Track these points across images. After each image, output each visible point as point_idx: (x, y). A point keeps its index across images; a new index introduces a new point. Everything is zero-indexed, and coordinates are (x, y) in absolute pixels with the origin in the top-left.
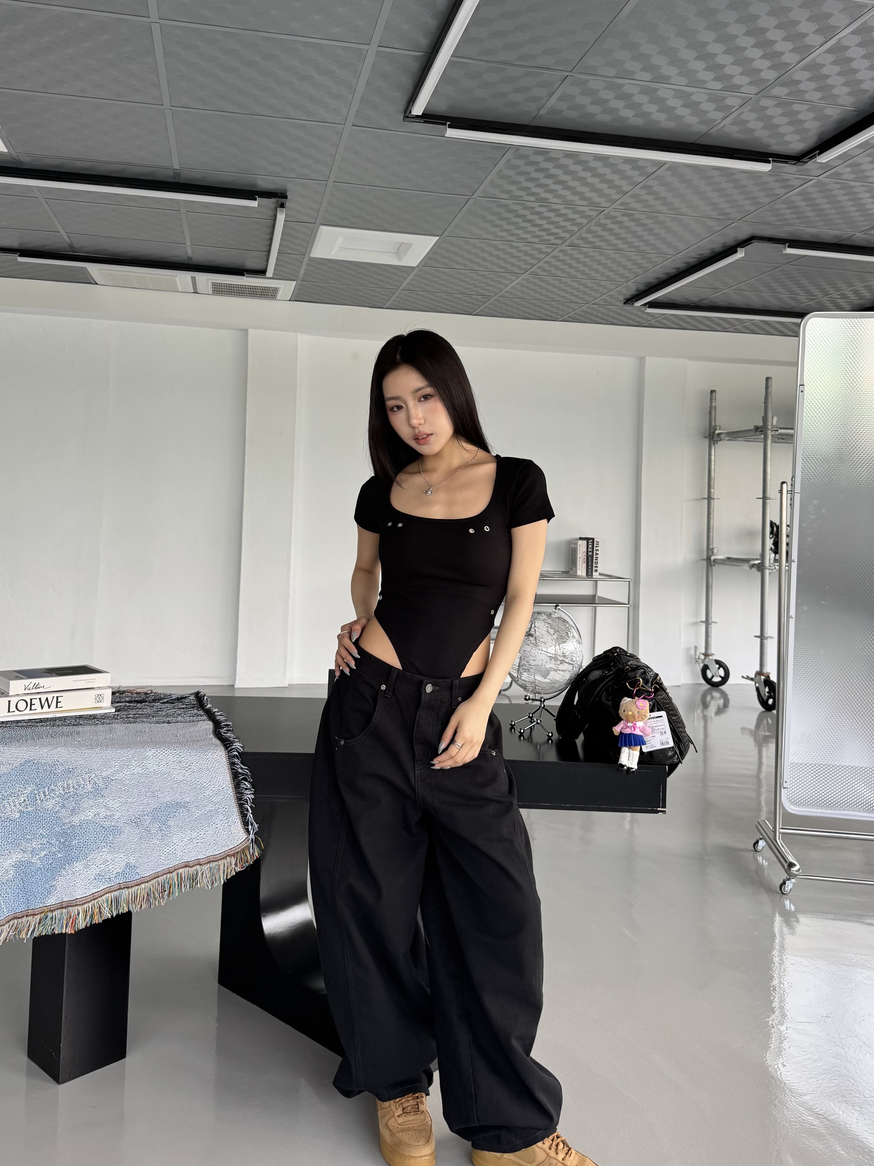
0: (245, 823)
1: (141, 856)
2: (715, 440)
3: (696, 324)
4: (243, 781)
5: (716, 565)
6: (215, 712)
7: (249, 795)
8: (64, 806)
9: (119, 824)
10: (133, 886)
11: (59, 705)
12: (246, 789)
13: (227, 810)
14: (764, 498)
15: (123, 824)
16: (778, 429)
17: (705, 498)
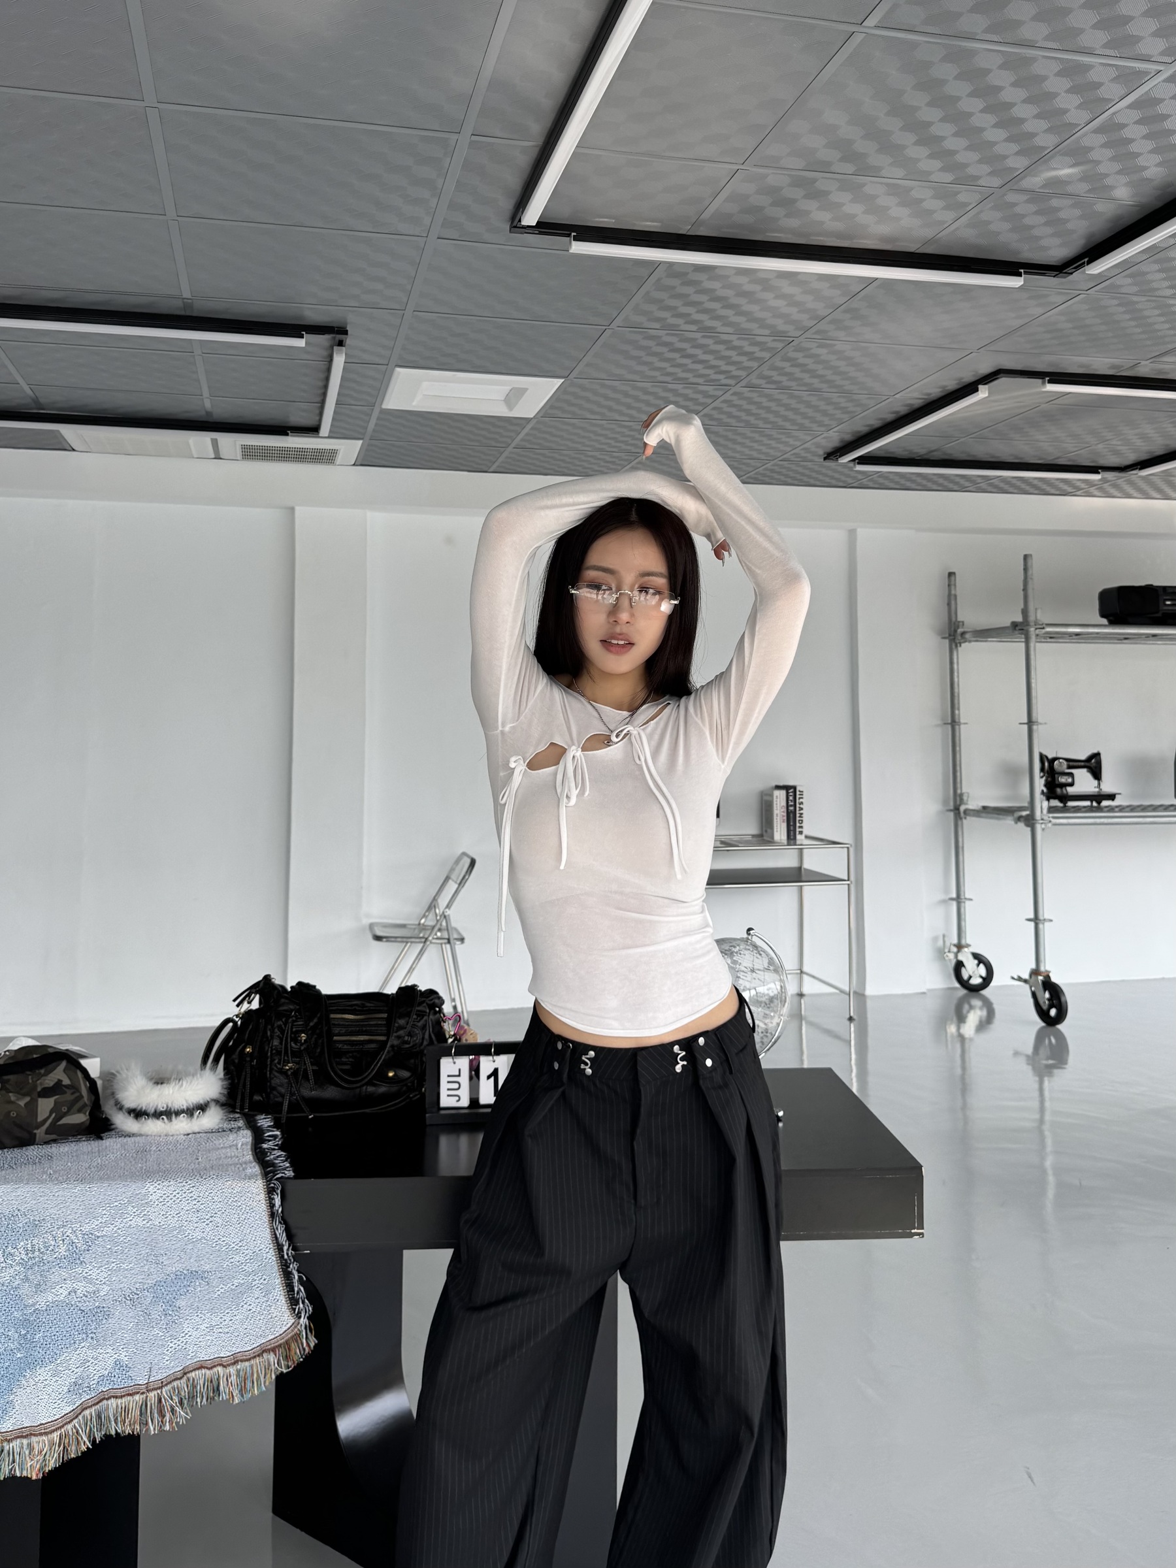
0: (293, 1301)
2: (957, 643)
3: (925, 482)
5: (968, 818)
8: (26, 1278)
9: (107, 1302)
10: (123, 1396)
13: (265, 1282)
14: (1030, 722)
15: (112, 1303)
16: (1044, 625)
17: (948, 724)
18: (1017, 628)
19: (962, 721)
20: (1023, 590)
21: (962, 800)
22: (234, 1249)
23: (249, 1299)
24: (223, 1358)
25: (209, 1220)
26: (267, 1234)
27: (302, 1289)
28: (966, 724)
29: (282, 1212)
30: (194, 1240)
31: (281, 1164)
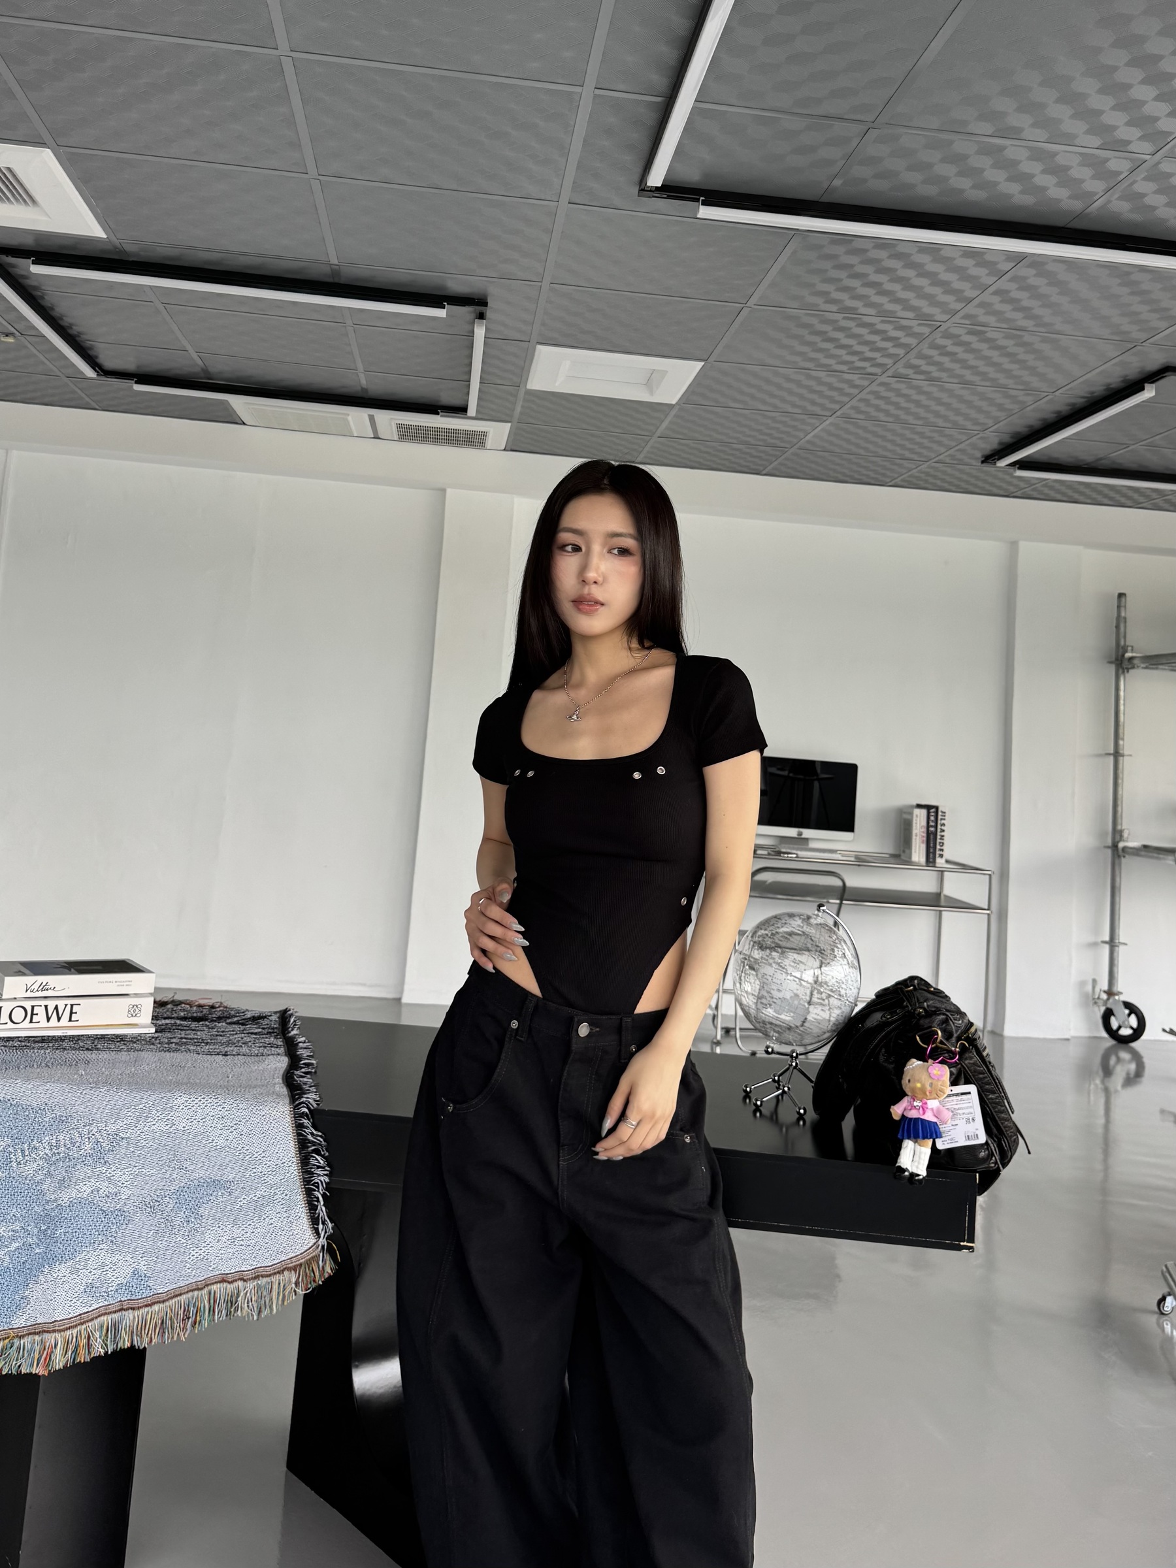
0: (314, 1220)
1: (156, 1259)
2: (1125, 667)
3: (1094, 495)
4: (314, 1155)
5: (1126, 856)
6: (300, 1042)
7: (321, 1177)
8: (49, 1174)
9: (128, 1207)
10: (141, 1307)
11: (74, 1017)
12: (319, 1167)
13: (287, 1197)
15: (132, 1208)
17: (1110, 754)
19: (1125, 752)
21: (1120, 835)
22: (257, 1159)
23: (270, 1212)
24: (244, 1272)
25: (234, 1128)
27: (325, 1211)
28: (1129, 755)
30: (218, 1147)
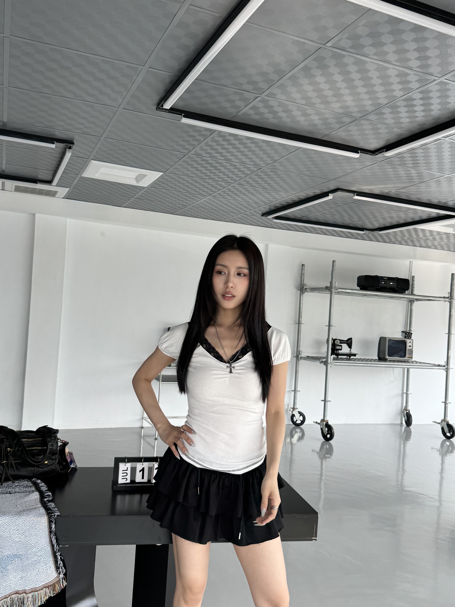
0: (57, 568)
2: (304, 292)
3: (297, 228)
5: (301, 360)
13: (46, 560)
14: (329, 326)
16: (338, 289)
17: (297, 323)
18: (328, 289)
19: (302, 323)
20: (331, 274)
21: (299, 353)
22: (33, 546)
23: (38, 566)
24: (26, 590)
25: (23, 534)
26: (48, 540)
27: (61, 562)
28: (304, 324)
29: (55, 531)
30: (16, 542)
31: (54, 509)
